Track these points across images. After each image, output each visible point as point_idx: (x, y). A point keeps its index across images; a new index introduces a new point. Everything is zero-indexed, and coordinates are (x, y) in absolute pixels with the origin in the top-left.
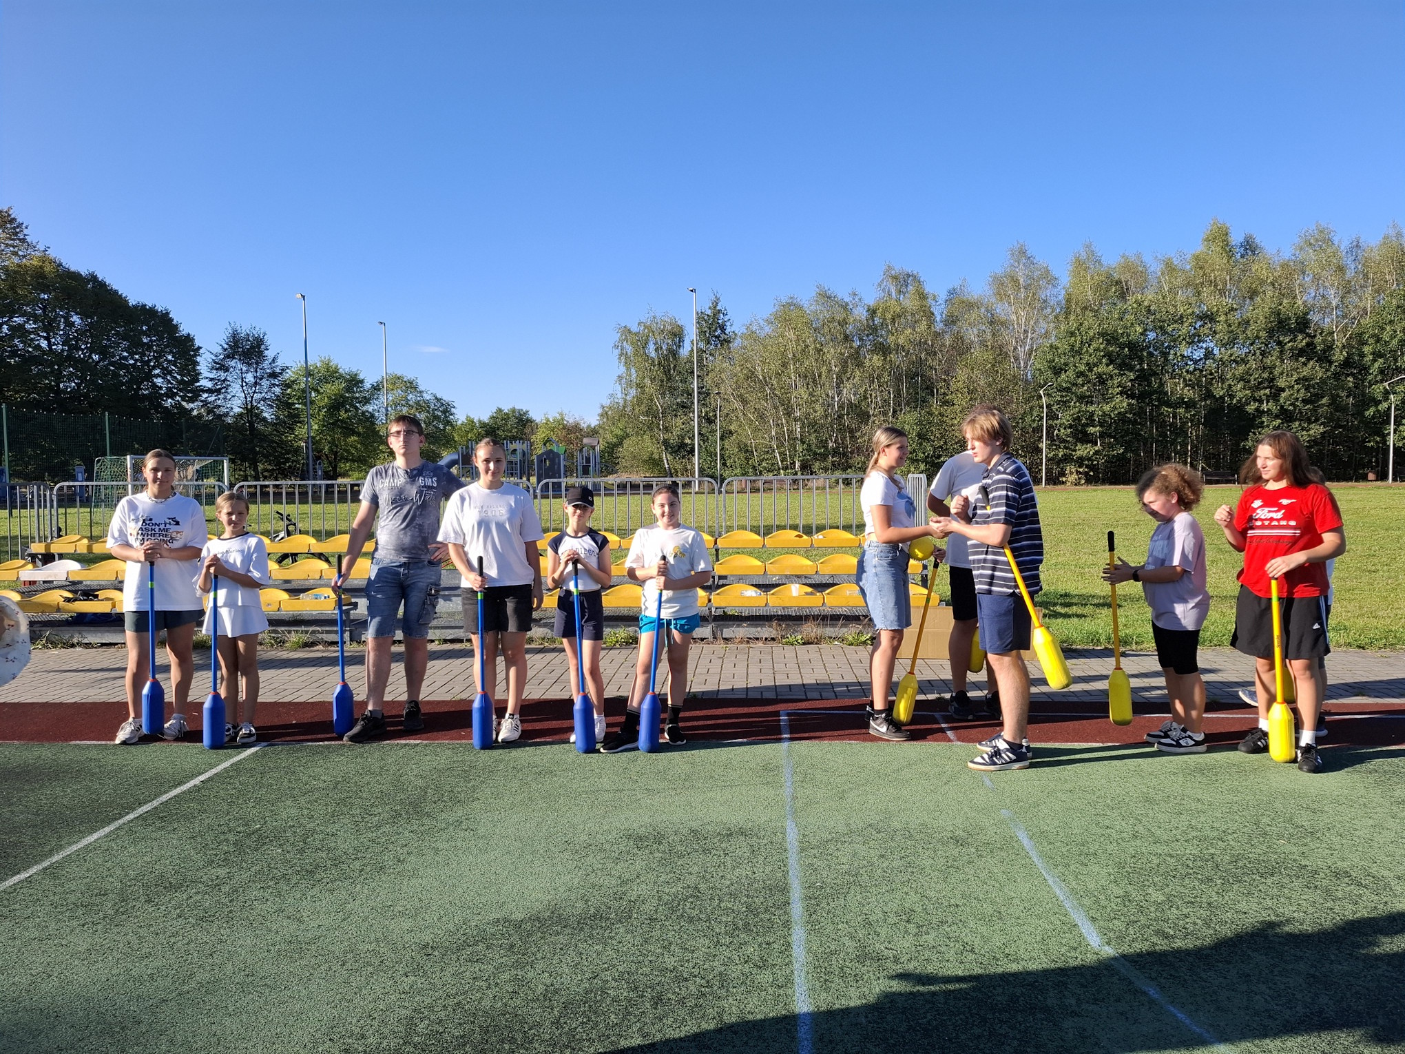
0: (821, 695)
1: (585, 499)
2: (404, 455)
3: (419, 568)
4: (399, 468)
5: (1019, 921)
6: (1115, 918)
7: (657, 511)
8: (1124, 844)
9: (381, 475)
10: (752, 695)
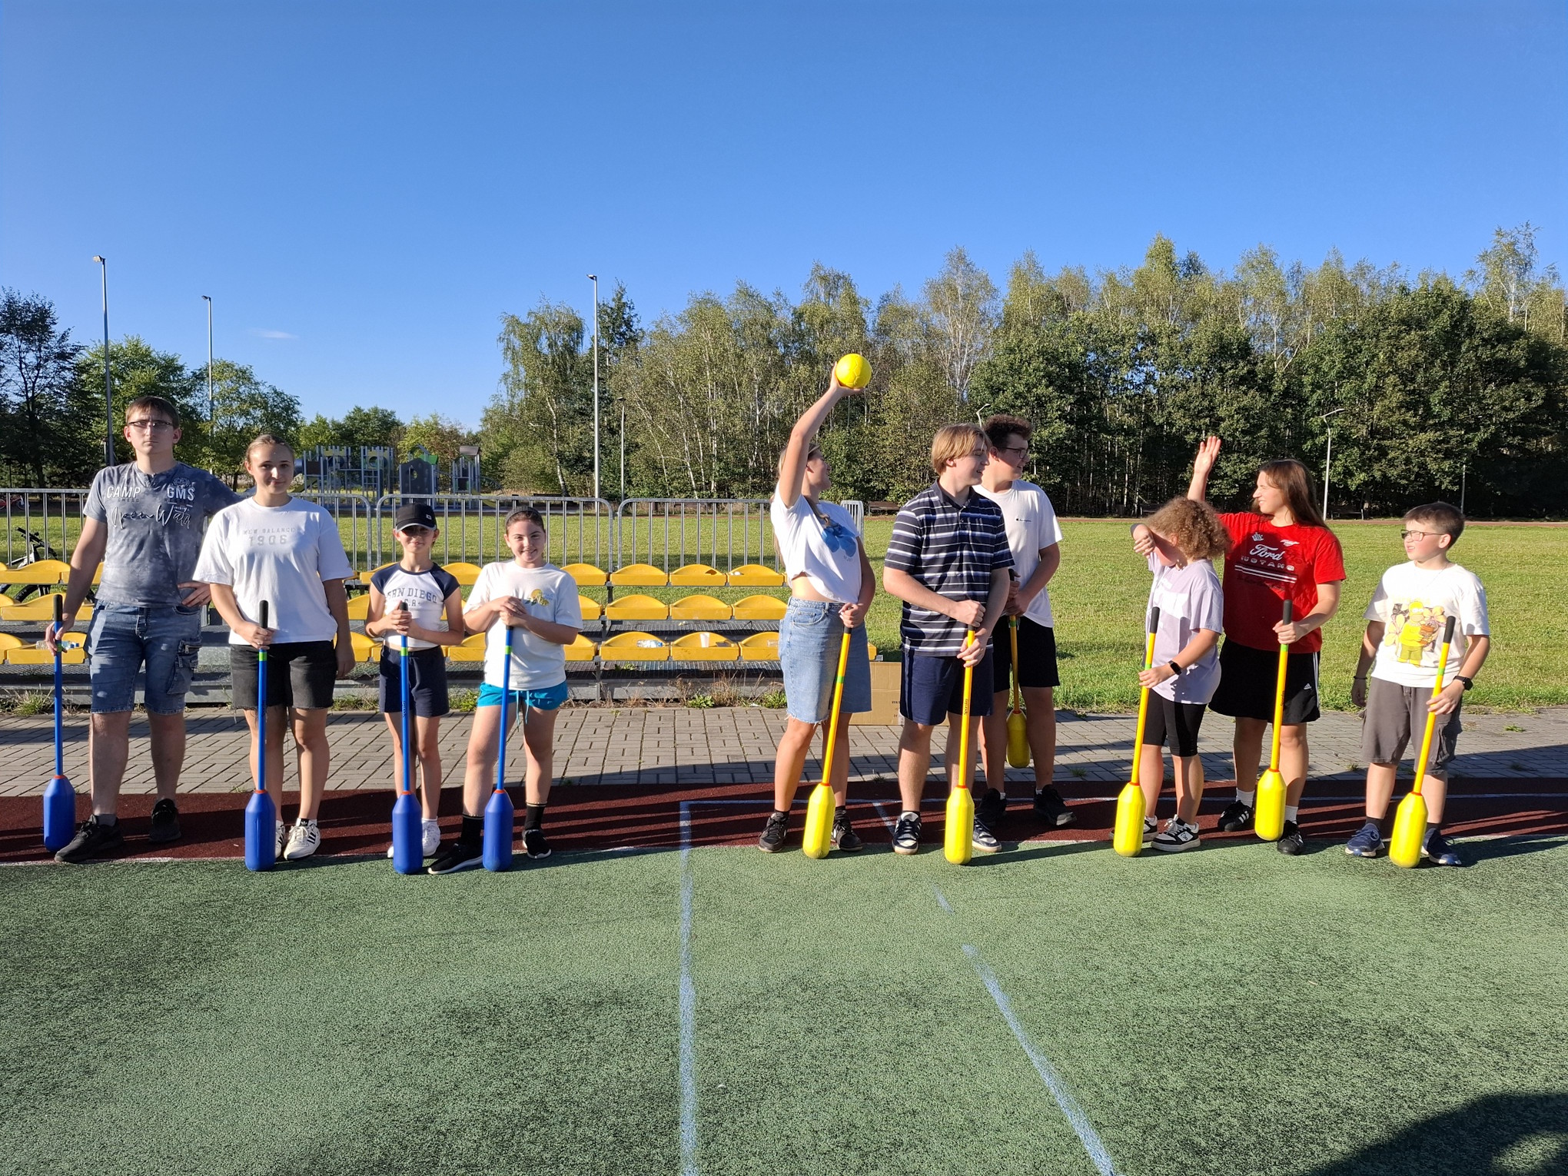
0: (733, 779)
1: (422, 521)
3: (163, 616)
4: (140, 471)
7: (513, 544)
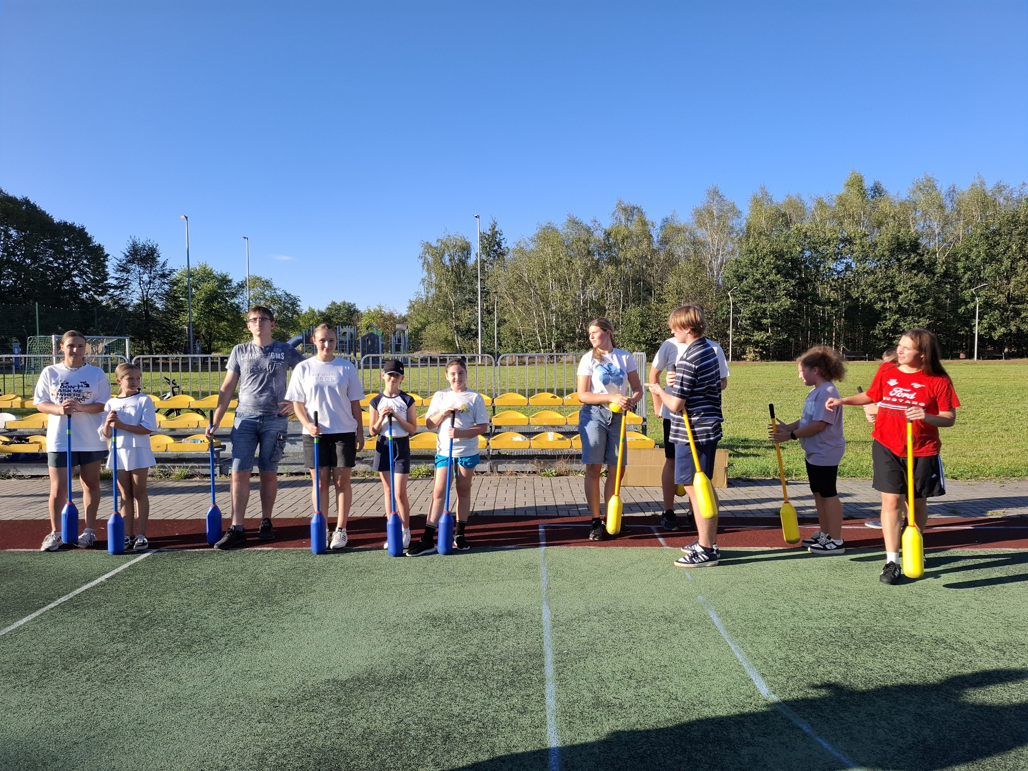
0: (569, 514)
1: (397, 369)
2: (260, 336)
3: (271, 420)
4: (256, 345)
5: (710, 677)
6: (779, 674)
7: (450, 378)
8: (785, 620)
9: (242, 351)
10: (518, 513)
